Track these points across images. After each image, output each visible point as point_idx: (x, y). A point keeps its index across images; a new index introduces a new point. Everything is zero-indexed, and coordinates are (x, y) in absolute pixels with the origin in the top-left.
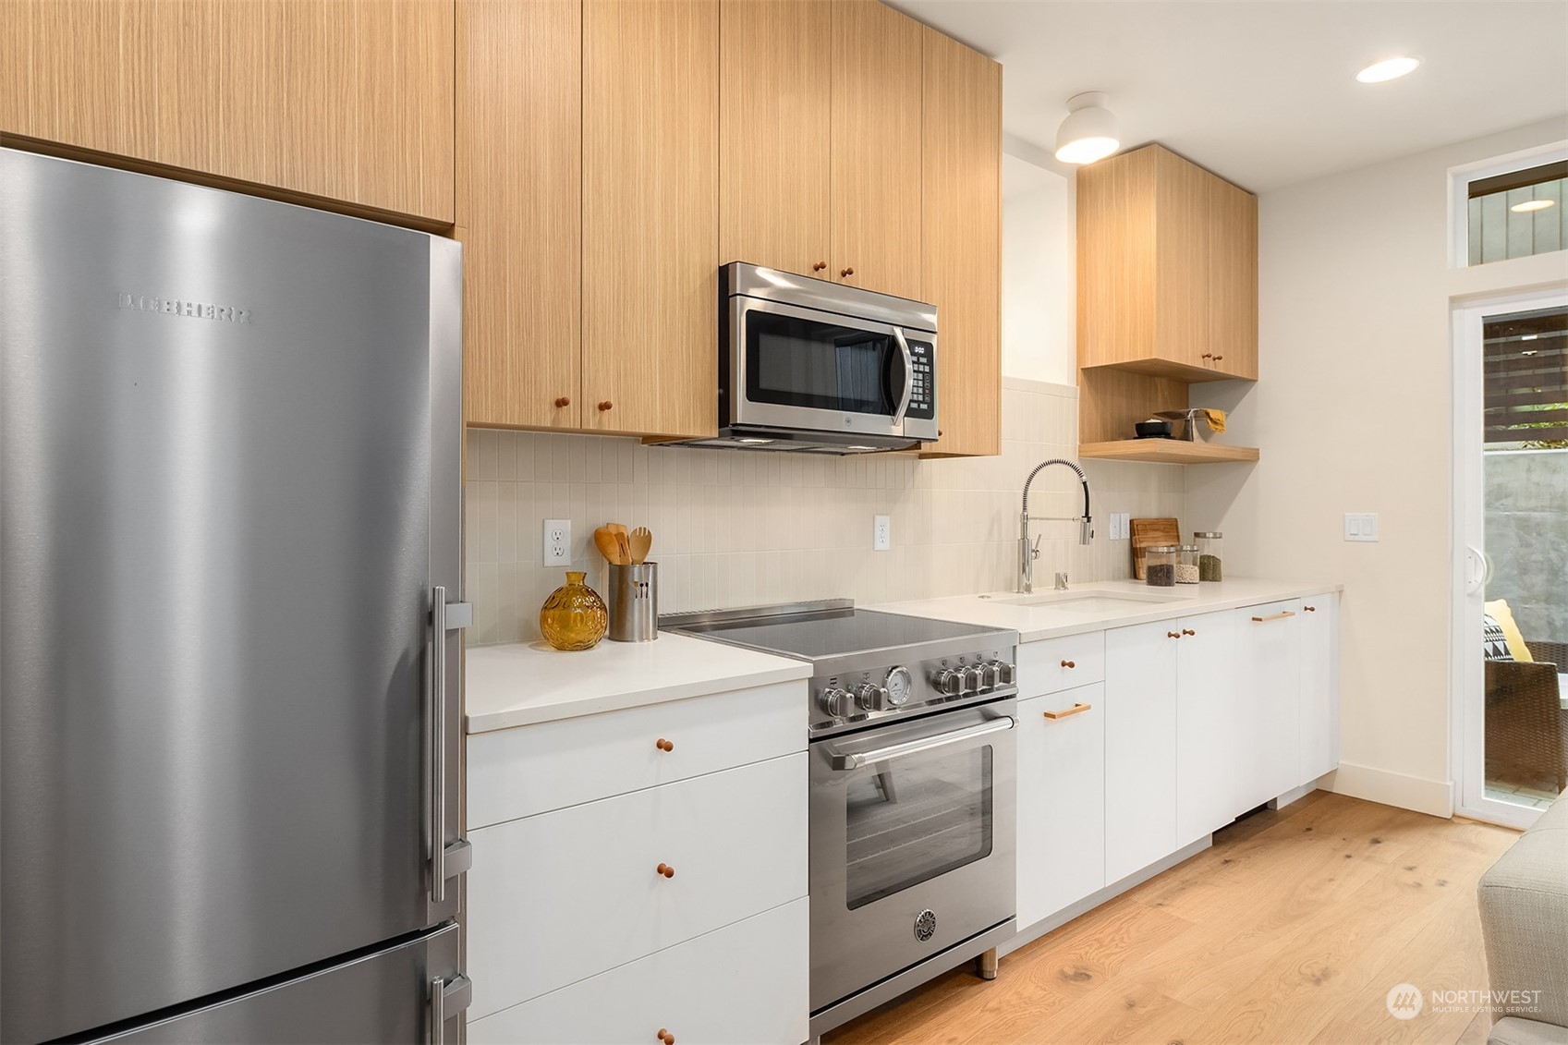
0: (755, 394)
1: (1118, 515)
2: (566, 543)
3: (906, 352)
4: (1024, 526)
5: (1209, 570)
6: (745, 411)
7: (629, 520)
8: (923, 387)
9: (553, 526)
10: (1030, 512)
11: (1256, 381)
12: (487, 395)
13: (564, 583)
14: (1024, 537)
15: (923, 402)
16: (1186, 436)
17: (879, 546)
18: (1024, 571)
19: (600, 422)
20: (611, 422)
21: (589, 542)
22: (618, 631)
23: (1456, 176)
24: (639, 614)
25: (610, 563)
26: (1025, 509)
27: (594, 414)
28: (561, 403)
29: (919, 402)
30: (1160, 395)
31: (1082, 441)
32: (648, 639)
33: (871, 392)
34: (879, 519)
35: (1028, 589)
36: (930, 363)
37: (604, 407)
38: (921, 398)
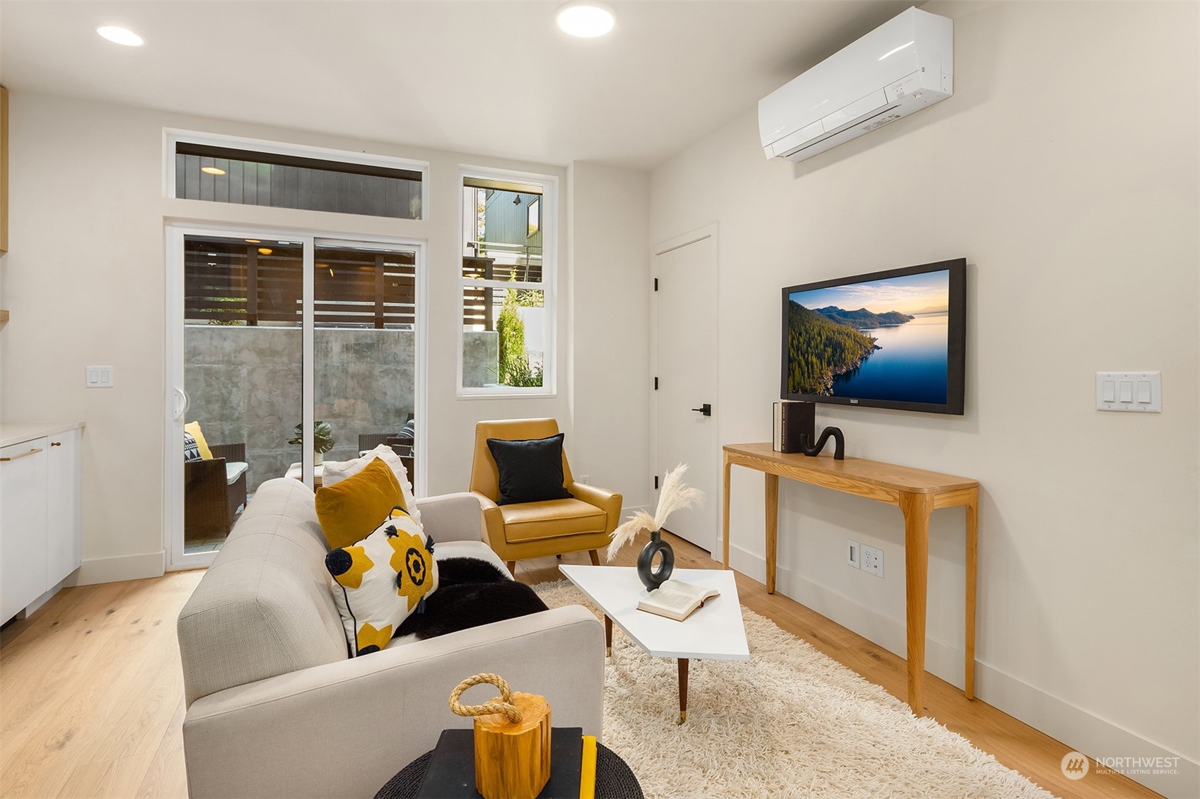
11: (7, 250)
23: (168, 134)
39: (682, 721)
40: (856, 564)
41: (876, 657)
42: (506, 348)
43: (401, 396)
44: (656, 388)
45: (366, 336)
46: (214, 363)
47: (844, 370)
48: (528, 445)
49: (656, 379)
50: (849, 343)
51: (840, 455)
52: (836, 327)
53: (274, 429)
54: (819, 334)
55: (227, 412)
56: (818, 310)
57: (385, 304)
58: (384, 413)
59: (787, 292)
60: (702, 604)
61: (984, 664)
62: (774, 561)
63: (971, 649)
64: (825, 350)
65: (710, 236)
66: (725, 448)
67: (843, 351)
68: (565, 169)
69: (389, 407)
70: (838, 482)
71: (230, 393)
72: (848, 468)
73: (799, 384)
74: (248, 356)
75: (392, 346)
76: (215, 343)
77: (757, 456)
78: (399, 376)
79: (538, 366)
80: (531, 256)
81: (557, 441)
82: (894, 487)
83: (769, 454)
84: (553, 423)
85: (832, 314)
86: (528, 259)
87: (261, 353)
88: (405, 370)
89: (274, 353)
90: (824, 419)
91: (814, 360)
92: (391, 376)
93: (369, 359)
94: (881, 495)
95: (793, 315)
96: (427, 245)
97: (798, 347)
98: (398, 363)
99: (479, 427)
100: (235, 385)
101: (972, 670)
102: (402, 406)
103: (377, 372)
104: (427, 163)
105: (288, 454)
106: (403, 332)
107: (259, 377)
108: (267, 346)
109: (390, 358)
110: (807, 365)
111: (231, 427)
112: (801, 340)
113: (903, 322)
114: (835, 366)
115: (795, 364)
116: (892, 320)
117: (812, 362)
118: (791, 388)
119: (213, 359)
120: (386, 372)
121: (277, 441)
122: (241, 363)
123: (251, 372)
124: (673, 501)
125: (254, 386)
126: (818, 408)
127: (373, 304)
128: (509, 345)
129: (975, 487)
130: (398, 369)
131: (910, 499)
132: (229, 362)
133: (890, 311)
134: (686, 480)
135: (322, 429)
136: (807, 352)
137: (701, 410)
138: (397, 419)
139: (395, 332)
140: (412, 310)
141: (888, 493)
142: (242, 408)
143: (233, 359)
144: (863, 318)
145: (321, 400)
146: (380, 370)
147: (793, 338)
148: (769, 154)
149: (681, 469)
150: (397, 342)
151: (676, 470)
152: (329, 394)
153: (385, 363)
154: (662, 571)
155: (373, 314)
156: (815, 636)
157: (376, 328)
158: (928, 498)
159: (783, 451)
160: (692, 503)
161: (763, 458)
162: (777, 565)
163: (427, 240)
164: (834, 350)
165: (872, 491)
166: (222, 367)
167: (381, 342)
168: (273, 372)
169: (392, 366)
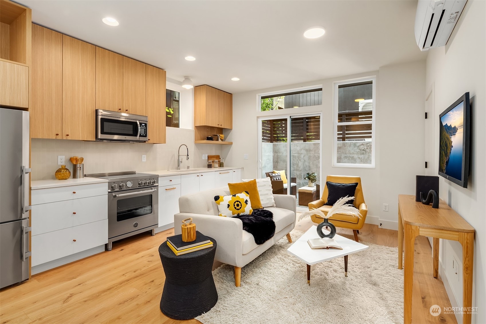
0: (103, 132)
1: (204, 155)
2: (64, 160)
3: (139, 125)
4: (179, 157)
5: (221, 165)
6: (100, 136)
7: (79, 156)
8: (144, 131)
9: (59, 157)
10: (180, 154)
11: (232, 129)
12: (40, 133)
13: (61, 167)
14: (179, 159)
15: (144, 134)
16: (217, 140)
17: (143, 161)
18: (178, 166)
19: (67, 138)
20: (69, 138)
21: (69, 160)
22: (75, 176)
23: (259, 95)
24: (79, 172)
25: (73, 164)
26: (179, 153)
27: (65, 136)
28: (57, 135)
29: (143, 134)
30: (215, 131)
31: (195, 140)
32: (81, 178)
33: (131, 133)
34: (143, 156)
35: (179, 169)
36: (146, 127)
37: (67, 135)
38: (144, 133)
45: (341, 144)
46: (295, 154)
55: (298, 168)
57: (346, 132)
71: (299, 162)
74: (303, 152)
75: (348, 147)
76: (295, 148)
84: (359, 179)
87: (307, 150)
88: (353, 157)
89: (310, 150)
92: (348, 159)
93: (340, 152)
98: (350, 154)
99: (328, 178)
100: (300, 160)
103: (342, 157)
106: (352, 142)
107: (306, 158)
108: (308, 148)
109: (348, 152)
111: (299, 173)
119: (295, 152)
122: (302, 154)
123: (304, 156)
125: (305, 161)
127: (342, 132)
130: (350, 156)
132: (298, 153)
135: (314, 175)
139: (349, 142)
140: (370, 133)
142: (302, 168)
143: (299, 152)
146: (344, 156)
150: (350, 146)
153: (346, 154)
155: (342, 136)
157: (342, 141)
166: (296, 155)
167: (344, 146)
168: (310, 156)
169: (348, 155)
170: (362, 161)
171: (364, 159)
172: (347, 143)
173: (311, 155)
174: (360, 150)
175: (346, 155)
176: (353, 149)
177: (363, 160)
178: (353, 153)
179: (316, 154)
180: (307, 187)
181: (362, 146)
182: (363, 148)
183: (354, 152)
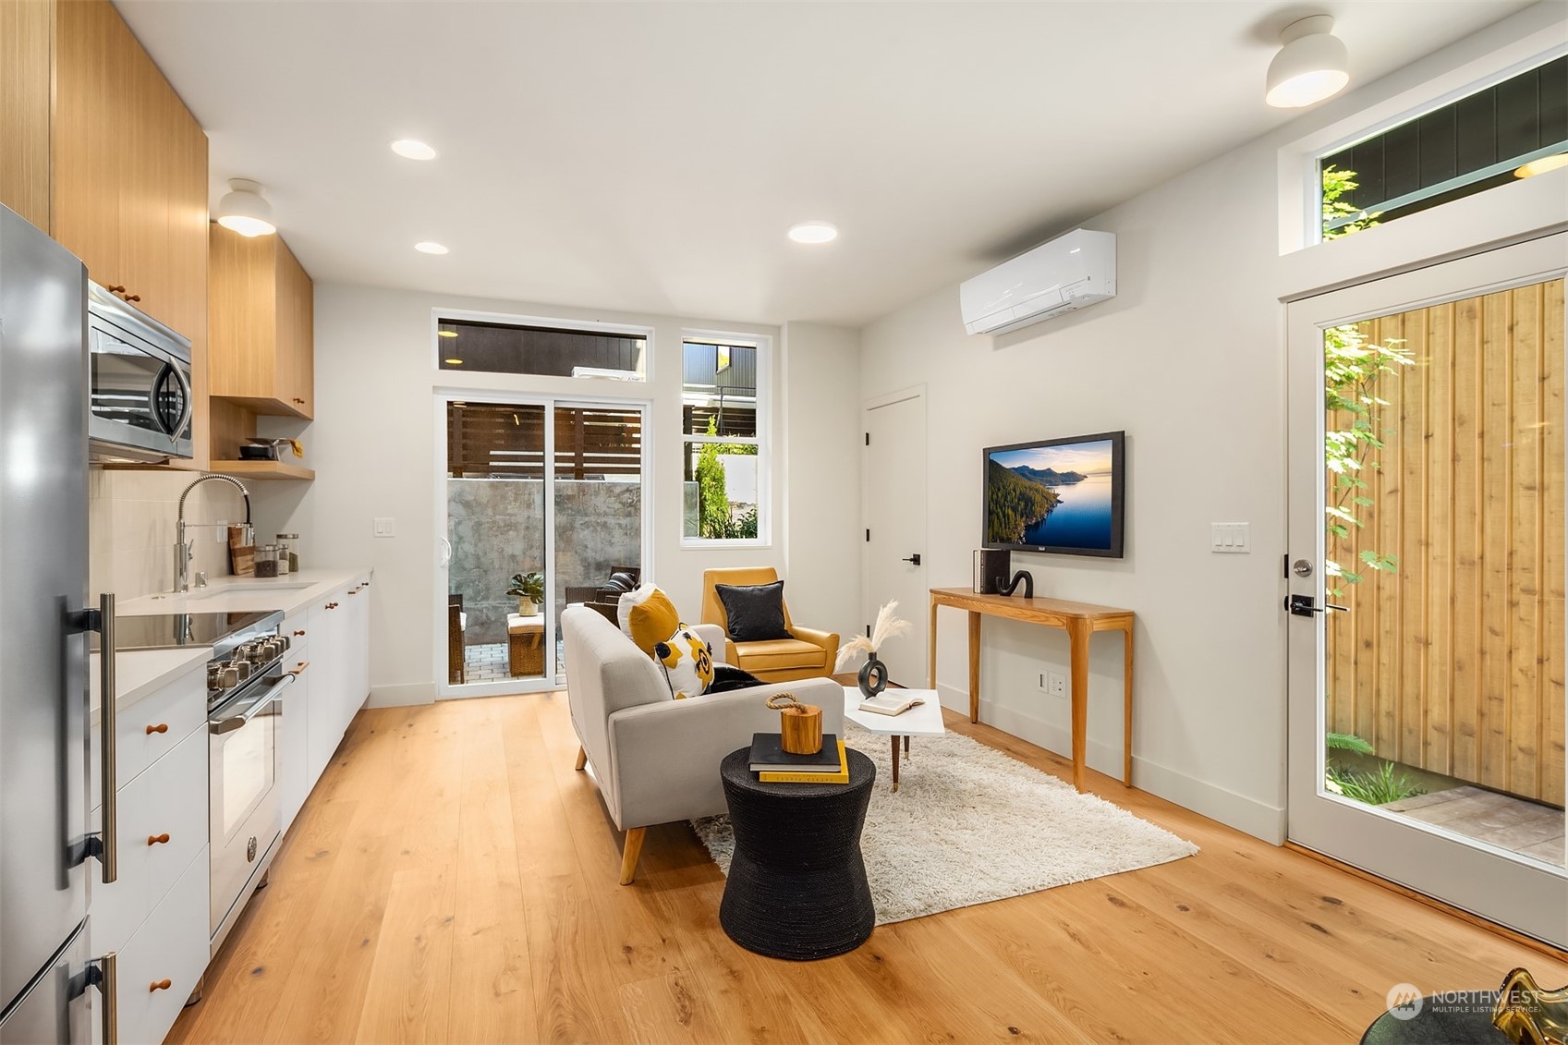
4: (181, 532)
10: (184, 522)
14: (181, 542)
18: (181, 574)
23: (435, 313)
26: (181, 517)
31: (211, 459)
35: (186, 588)
39: (895, 790)
40: (1044, 689)
41: (1058, 762)
42: (705, 499)
43: (602, 550)
44: (868, 540)
45: (567, 487)
47: (1034, 521)
48: (753, 590)
49: (868, 531)
50: (1038, 498)
51: (1029, 595)
52: (1028, 483)
53: (479, 582)
54: (1015, 490)
56: (1014, 468)
57: (585, 455)
58: (584, 566)
59: (987, 452)
60: (911, 707)
61: (1140, 758)
62: (977, 694)
63: (1128, 746)
64: (1019, 504)
65: (918, 396)
66: (931, 591)
67: (1033, 505)
68: (779, 328)
69: (590, 560)
70: (1023, 614)
72: (1037, 604)
73: (997, 533)
74: (456, 509)
77: (959, 596)
78: (599, 528)
79: (742, 518)
80: (725, 397)
81: (777, 588)
82: (1063, 614)
83: (971, 595)
84: (773, 572)
85: (1024, 472)
86: (721, 401)
87: (467, 505)
88: (605, 522)
90: (1018, 563)
91: (1010, 512)
92: (591, 528)
93: (570, 511)
94: (1054, 622)
95: (993, 472)
96: (652, 405)
97: (996, 500)
98: (599, 515)
99: (708, 576)
101: (1130, 764)
102: (602, 559)
103: (577, 524)
104: (654, 328)
105: (494, 607)
107: (466, 530)
108: (473, 498)
109: (591, 509)
110: (1004, 517)
112: (1000, 495)
113: (1079, 481)
114: (1027, 517)
115: (994, 516)
116: (1071, 478)
117: (1008, 515)
118: (991, 538)
120: (586, 525)
121: (482, 594)
123: (458, 524)
124: (887, 629)
126: (1013, 555)
127: (573, 454)
128: (708, 495)
129: (1131, 615)
130: (599, 521)
131: (1074, 622)
133: (1069, 471)
134: (897, 614)
135: (537, 580)
136: (1004, 505)
137: (911, 560)
138: (597, 573)
139: (595, 484)
140: (638, 461)
141: (1059, 620)
144: (1049, 476)
145: (524, 553)
146: (581, 522)
147: (993, 493)
148: (970, 330)
149: (893, 605)
150: (597, 493)
151: (889, 605)
152: (531, 547)
153: (586, 515)
154: (879, 685)
155: (573, 465)
156: (1009, 750)
157: (576, 479)
158: (1088, 622)
159: (981, 593)
160: (902, 633)
161: (963, 598)
162: (980, 698)
163: (652, 400)
164: (1026, 505)
165: (1047, 619)
167: (580, 493)
168: (479, 524)
169: (593, 519)
170: (626, 534)
171: (631, 528)
172: (589, 485)
173: (484, 520)
174: (624, 504)
175: (587, 519)
176: (605, 502)
177: (628, 532)
178: (606, 514)
179: (498, 517)
180: (516, 617)
181: (627, 495)
182: (629, 501)
183: (608, 510)
